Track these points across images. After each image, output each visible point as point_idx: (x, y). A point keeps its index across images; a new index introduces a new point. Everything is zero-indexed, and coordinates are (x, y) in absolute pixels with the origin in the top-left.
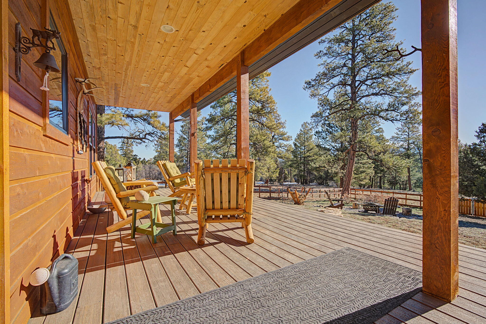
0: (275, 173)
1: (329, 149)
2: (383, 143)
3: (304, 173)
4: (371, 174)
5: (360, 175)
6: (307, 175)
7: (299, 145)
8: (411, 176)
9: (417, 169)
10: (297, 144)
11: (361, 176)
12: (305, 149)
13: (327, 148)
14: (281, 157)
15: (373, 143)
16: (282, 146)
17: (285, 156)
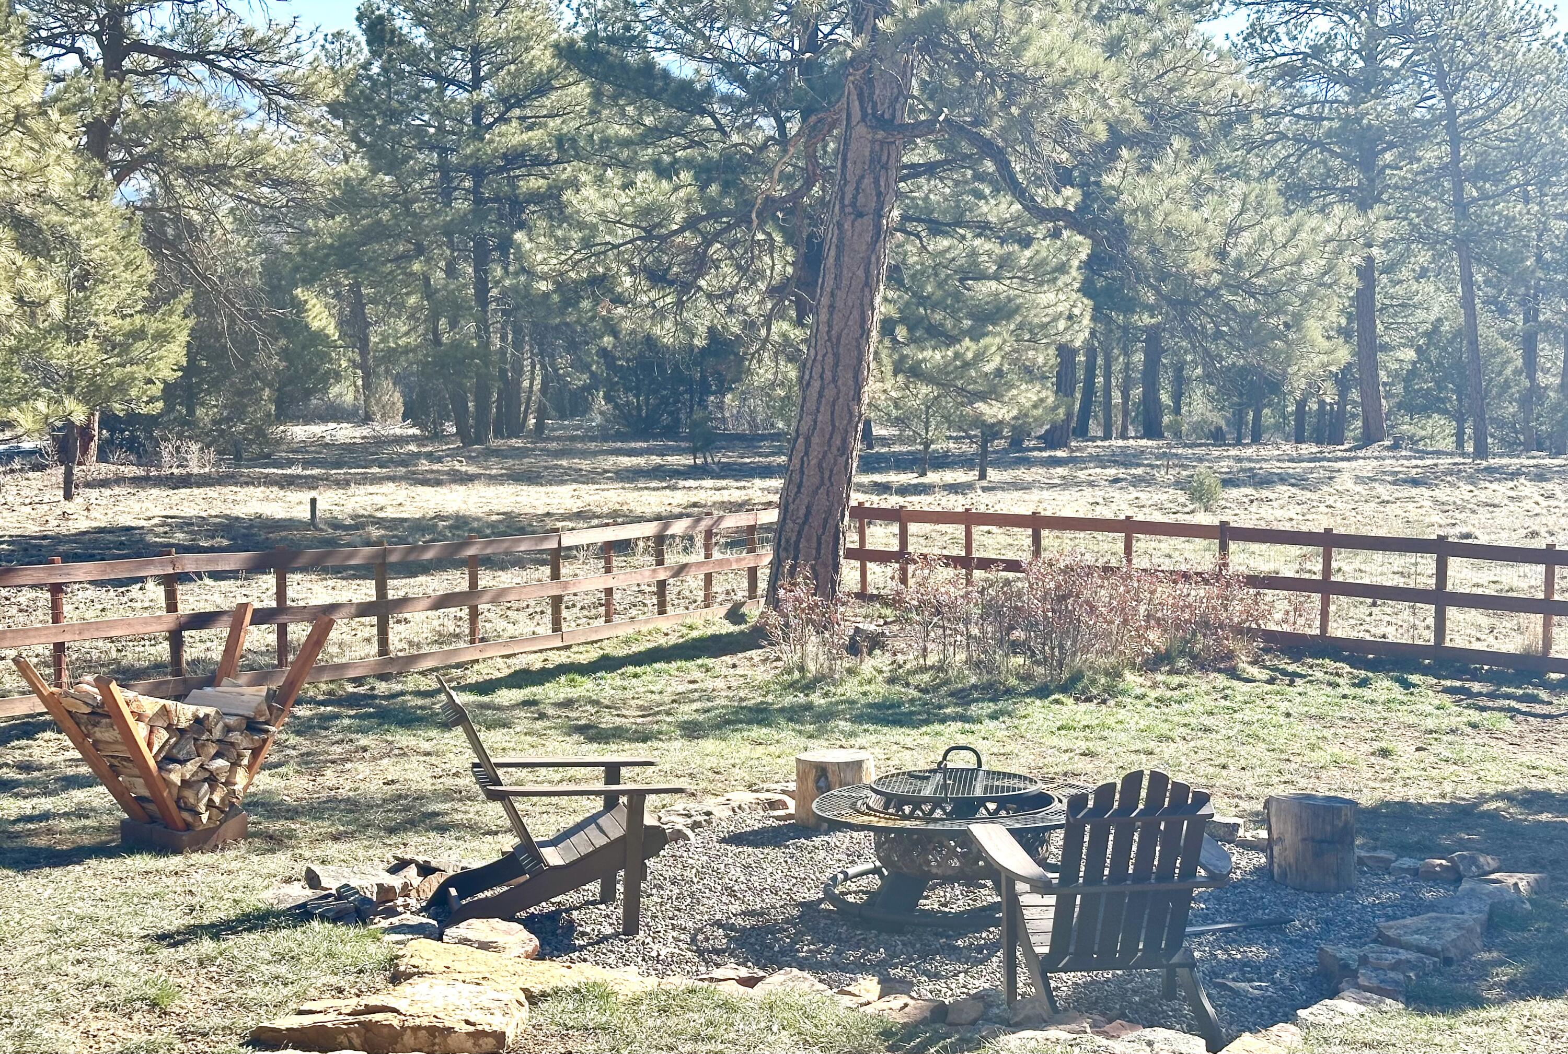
0: (139, 348)
1: (686, 86)
2: (1144, 47)
3: (483, 325)
4: (1062, 325)
5: (968, 348)
6: (517, 345)
7: (418, 36)
8: (1384, 308)
9: (1423, 257)
10: (403, 23)
11: (980, 357)
12: (477, 83)
13: (665, 74)
14: (210, 169)
15: (1046, 39)
16: (219, 42)
17: (253, 154)
